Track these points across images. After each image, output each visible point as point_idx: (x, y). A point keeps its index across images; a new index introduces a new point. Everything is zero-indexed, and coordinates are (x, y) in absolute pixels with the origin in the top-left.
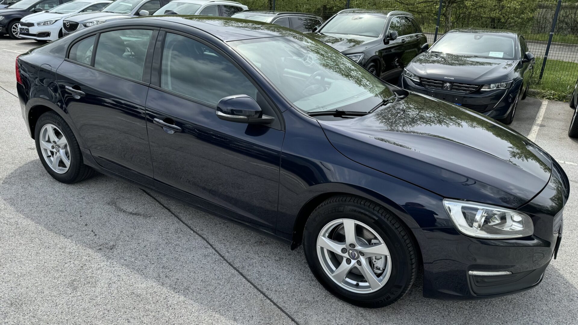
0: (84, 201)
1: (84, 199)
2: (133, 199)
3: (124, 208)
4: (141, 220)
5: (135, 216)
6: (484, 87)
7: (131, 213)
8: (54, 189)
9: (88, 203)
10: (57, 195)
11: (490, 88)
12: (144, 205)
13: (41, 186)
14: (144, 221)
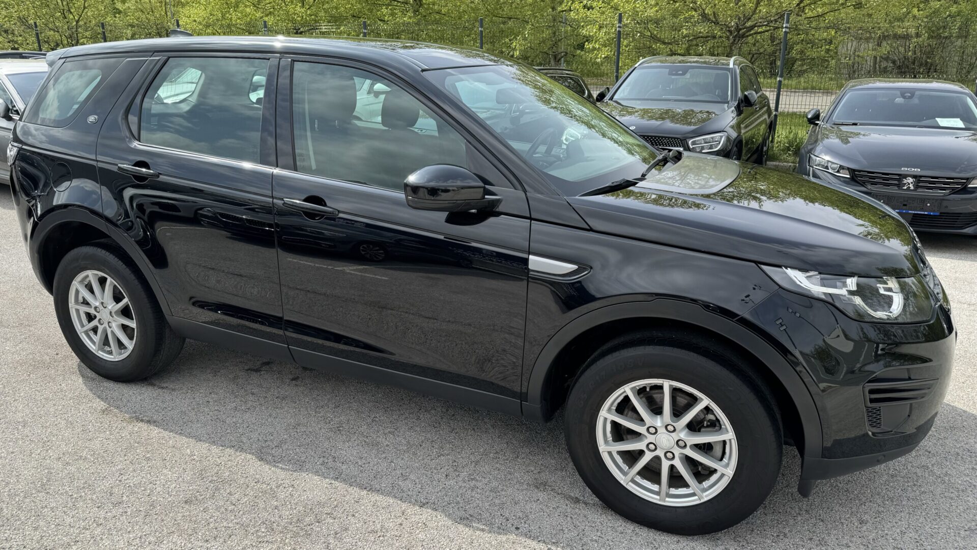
6: (973, 182)
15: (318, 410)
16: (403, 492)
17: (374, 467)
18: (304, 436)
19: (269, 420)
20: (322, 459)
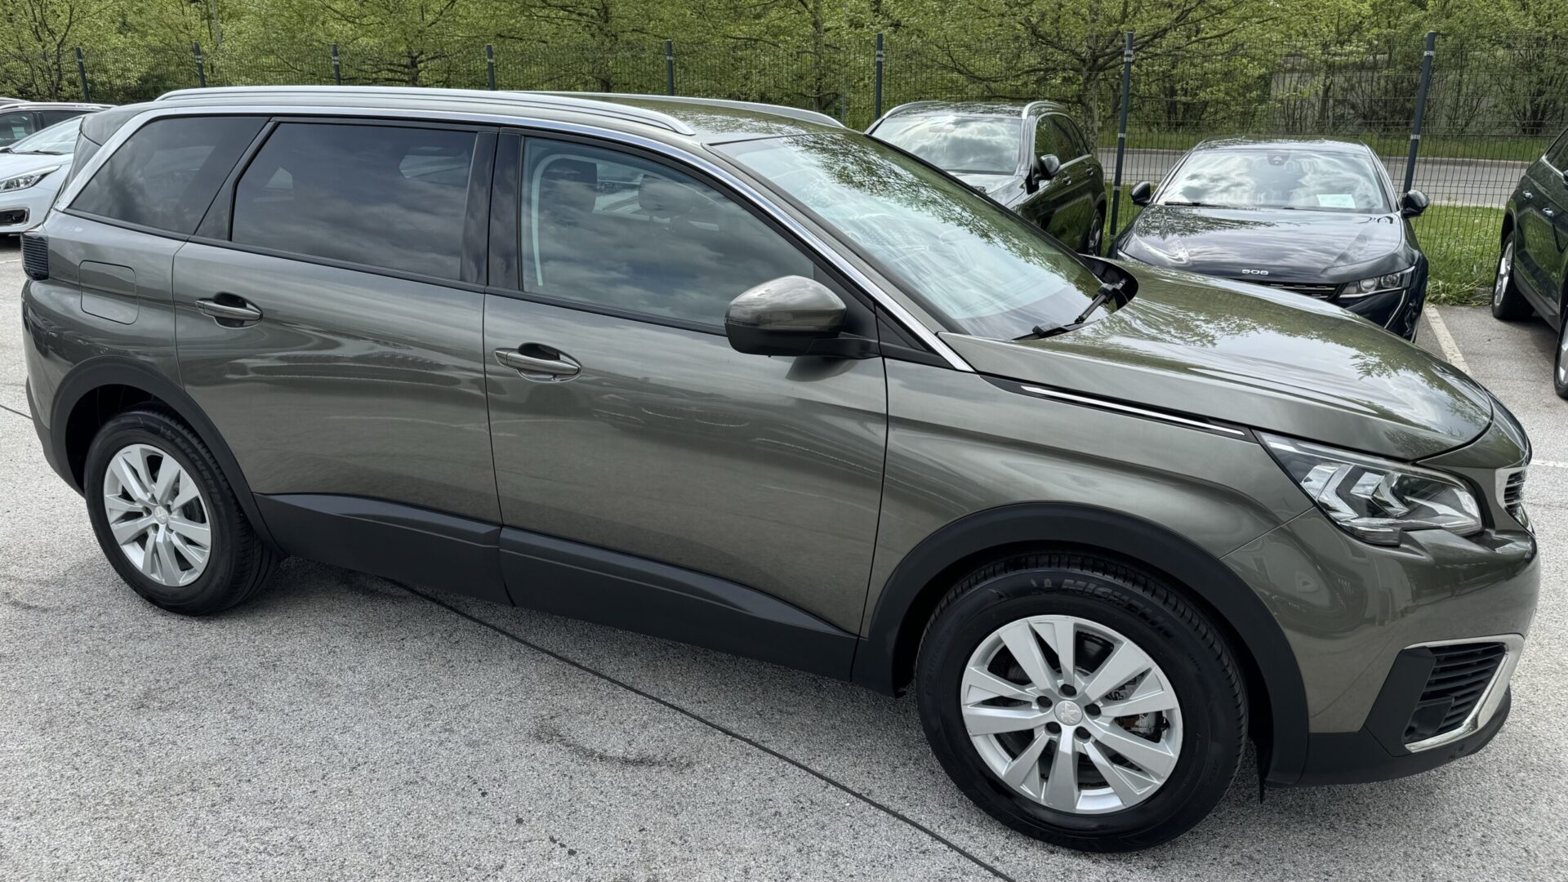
0: (455, 737)
1: (451, 731)
2: (600, 713)
3: (594, 744)
4: (670, 780)
5: (644, 769)
6: (1347, 290)
7: (626, 761)
8: (336, 708)
9: (473, 744)
10: (358, 728)
11: (1360, 291)
12: (645, 726)
13: (292, 704)
14: (684, 784)
15: (253, 637)
16: (336, 747)
17: (305, 715)
18: (219, 674)
19: (175, 652)
20: (231, 706)
